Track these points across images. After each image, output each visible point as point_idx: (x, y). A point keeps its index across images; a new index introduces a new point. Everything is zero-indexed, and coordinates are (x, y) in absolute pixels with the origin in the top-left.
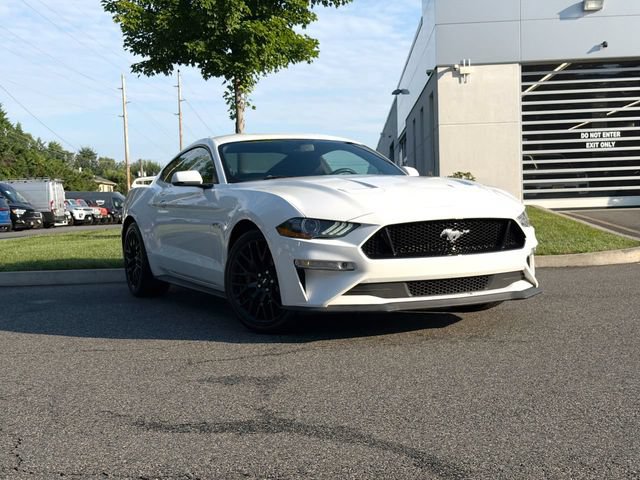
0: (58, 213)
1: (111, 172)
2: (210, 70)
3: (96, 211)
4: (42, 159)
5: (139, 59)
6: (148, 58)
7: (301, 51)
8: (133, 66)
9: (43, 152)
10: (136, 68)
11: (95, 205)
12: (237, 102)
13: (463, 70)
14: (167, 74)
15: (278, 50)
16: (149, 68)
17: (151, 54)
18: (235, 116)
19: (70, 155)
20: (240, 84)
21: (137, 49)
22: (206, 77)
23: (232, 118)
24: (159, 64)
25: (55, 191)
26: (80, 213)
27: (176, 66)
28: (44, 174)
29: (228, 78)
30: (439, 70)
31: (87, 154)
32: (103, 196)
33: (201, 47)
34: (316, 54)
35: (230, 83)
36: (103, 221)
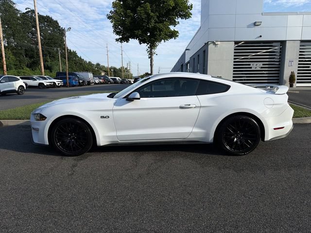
0: (91, 81)
1: (104, 69)
2: (142, 41)
3: (101, 81)
4: (87, 66)
5: (118, 37)
6: (121, 37)
7: (174, 35)
8: (116, 39)
9: (87, 64)
10: (117, 40)
11: (101, 79)
12: (151, 52)
13: (217, 43)
14: (127, 42)
15: (166, 34)
16: (121, 40)
17: (122, 35)
18: (151, 57)
19: (94, 65)
20: (152, 46)
21: (118, 33)
22: (140, 44)
23: (149, 58)
24: (125, 39)
25: (90, 75)
26: (97, 81)
27: (130, 39)
28: (87, 70)
29: (148, 44)
30: (209, 43)
31: (98, 65)
32: (102, 76)
33: (140, 32)
34: (177, 36)
35: (148, 46)
36: (103, 83)
